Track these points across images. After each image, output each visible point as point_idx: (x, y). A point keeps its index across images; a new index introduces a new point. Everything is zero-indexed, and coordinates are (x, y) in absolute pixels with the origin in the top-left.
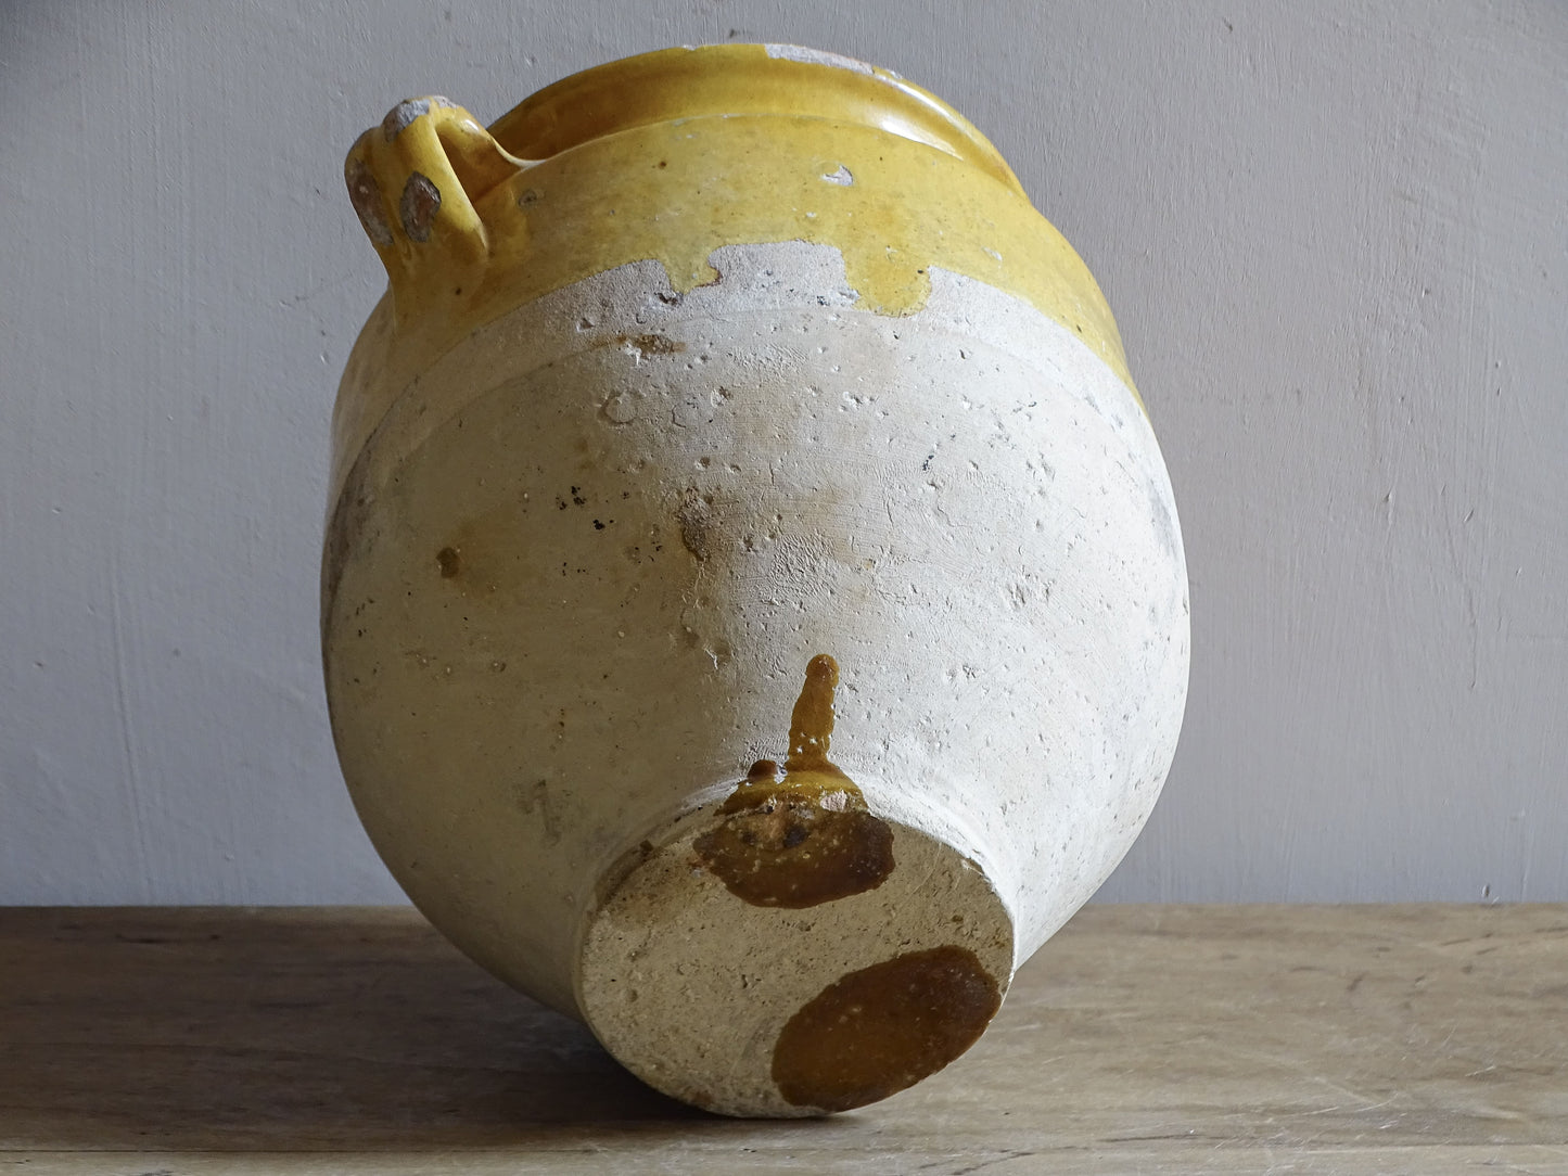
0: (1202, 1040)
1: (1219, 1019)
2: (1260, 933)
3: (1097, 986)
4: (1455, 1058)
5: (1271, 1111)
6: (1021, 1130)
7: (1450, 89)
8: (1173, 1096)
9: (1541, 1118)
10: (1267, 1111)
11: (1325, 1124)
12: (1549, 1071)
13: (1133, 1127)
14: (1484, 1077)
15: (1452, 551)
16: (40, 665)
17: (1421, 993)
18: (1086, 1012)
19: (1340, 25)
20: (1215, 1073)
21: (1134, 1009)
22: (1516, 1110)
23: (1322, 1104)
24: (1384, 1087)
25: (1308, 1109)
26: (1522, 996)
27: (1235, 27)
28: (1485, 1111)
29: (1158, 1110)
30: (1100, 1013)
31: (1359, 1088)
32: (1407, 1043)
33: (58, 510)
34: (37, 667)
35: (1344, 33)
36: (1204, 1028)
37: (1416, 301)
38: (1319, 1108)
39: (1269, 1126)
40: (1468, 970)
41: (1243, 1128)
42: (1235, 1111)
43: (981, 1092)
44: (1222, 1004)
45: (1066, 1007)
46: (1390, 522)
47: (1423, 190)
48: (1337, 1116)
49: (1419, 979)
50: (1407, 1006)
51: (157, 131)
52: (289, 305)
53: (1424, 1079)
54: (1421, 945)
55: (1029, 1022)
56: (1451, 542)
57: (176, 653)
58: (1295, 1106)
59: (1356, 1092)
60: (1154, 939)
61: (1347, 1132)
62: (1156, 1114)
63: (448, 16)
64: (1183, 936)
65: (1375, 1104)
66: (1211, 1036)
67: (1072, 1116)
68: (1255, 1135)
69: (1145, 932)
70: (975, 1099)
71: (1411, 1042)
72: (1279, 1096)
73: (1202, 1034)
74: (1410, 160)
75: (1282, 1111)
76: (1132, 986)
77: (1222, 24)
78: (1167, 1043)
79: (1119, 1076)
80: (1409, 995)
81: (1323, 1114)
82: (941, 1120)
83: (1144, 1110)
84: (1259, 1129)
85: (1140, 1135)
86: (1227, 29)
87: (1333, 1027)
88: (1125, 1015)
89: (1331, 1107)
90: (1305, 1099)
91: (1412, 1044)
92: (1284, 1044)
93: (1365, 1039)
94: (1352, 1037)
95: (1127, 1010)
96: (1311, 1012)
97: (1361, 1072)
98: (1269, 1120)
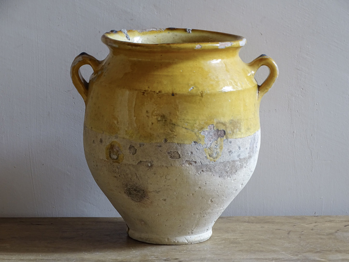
0: (258, 244)
1: (262, 240)
2: (268, 222)
3: (236, 233)
4: (311, 248)
5: (274, 259)
8: (253, 256)
9: (330, 260)
12: (331, 251)
14: (317, 252)
15: (308, 143)
16: (15, 167)
17: (303, 234)
18: (234, 239)
20: (262, 251)
21: (244, 238)
22: (324, 259)
23: (284, 258)
24: (297, 254)
25: (281, 259)
26: (324, 235)
27: (262, 34)
28: (318, 259)
29: (250, 259)
30: (237, 239)
31: (292, 254)
36: (259, 242)
37: (300, 91)
38: (284, 259)
40: (312, 230)
42: (266, 259)
44: (262, 237)
45: (230, 238)
46: (295, 137)
47: (301, 68)
48: (287, 260)
49: (302, 232)
50: (300, 237)
52: (67, 92)
53: (305, 252)
54: (302, 224)
55: (222, 241)
56: (307, 141)
57: (43, 165)
58: (279, 258)
59: (291, 255)
60: (247, 223)
62: (250, 260)
64: (253, 223)
65: (296, 258)
66: (260, 244)
67: (233, 260)
69: (245, 222)
70: (212, 257)
71: (301, 245)
72: (275, 256)
73: (258, 243)
75: (276, 259)
76: (243, 233)
77: (260, 33)
78: (251, 245)
79: (241, 252)
80: (300, 235)
81: (285, 260)
83: (247, 259)
87: (285, 242)
88: (242, 239)
89: (286, 258)
90: (281, 257)
91: (302, 245)
92: (275, 245)
93: (292, 244)
94: (289, 244)
95: (242, 238)
96: (280, 239)
97: (292, 251)
98: (274, 261)
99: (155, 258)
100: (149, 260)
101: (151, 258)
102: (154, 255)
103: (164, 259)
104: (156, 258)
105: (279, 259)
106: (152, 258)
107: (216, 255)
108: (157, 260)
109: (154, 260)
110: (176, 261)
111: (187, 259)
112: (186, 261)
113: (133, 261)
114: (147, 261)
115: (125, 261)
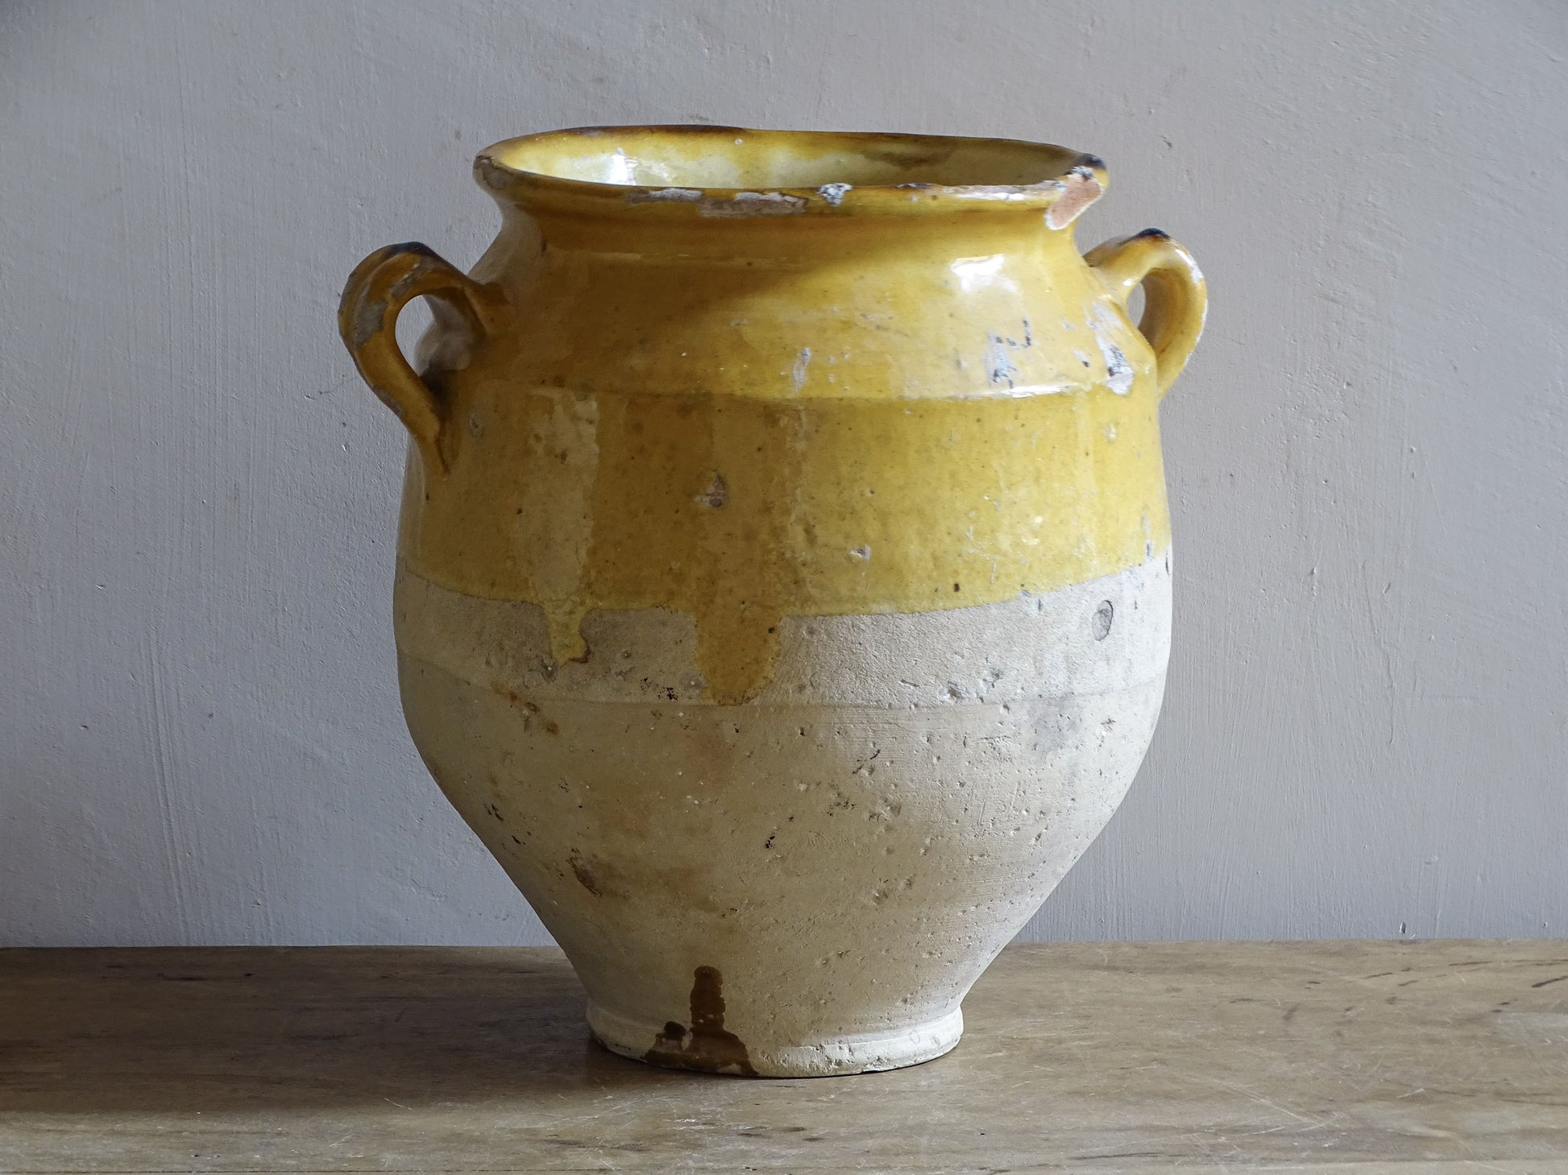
0: (1155, 1066)
1: (1170, 1047)
2: (1201, 968)
3: (1056, 1017)
4: (1386, 1081)
5: (1223, 1131)
6: (996, 1149)
7: (1369, 200)
8: (1134, 1118)
9: (1468, 1136)
10: (1220, 1130)
11: (1273, 1143)
12: (1472, 1093)
13: (1100, 1147)
14: (1414, 1099)
15: (1372, 622)
16: (85, 727)
17: (1350, 1022)
18: (1048, 1040)
19: (1269, 142)
20: (1169, 1096)
21: (1092, 1038)
22: (1448, 1129)
23: (1269, 1124)
24: (1323, 1108)
25: (1256, 1128)
26: (1443, 1024)
27: (1173, 144)
28: (1417, 1129)
29: (1119, 1130)
30: (1060, 1042)
31: (1301, 1110)
32: (1341, 1068)
33: (102, 586)
34: (82, 728)
35: (1272, 150)
36: (1157, 1055)
37: (1338, 393)
38: (1267, 1128)
39: (1221, 1145)
40: (1392, 1001)
41: (1197, 1146)
42: (1190, 1130)
43: (958, 1115)
44: (1170, 1033)
45: (1029, 1036)
46: (1315, 594)
47: (1345, 292)
48: (1284, 1136)
49: (1348, 1010)
50: (1339, 1034)
51: (192, 240)
52: (313, 399)
53: (1359, 1101)
54: (1348, 978)
55: (997, 1050)
56: (1370, 612)
57: (211, 716)
59: (1297, 1114)
60: (1105, 974)
62: (1118, 1134)
63: (458, 135)
64: (1130, 971)
65: (1318, 1124)
66: (1163, 1062)
67: (1042, 1136)
68: (1211, 1153)
69: (1096, 967)
70: (953, 1121)
71: (1345, 1067)
72: (1229, 1116)
73: (1155, 1061)
74: (1332, 266)
75: (1233, 1131)
76: (1087, 1017)
77: (1162, 142)
78: (1122, 1069)
79: (1081, 1100)
80: (1340, 1024)
81: (1272, 1134)
82: (924, 1141)
83: (1108, 1130)
84: (1213, 1147)
85: (1106, 1154)
86: (1167, 146)
87: (1273, 1054)
88: (1082, 1044)
89: (1276, 1128)
90: (1253, 1120)
91: (1346, 1069)
92: (1230, 1069)
93: (1303, 1065)
94: (1291, 1062)
95: (1083, 1039)
96: (1252, 1041)
97: (1302, 1094)
98: (1223, 1139)
99: (703, 1127)
100: (674, 1134)
101: (683, 1125)
102: (697, 1114)
103: (741, 1128)
104: (704, 1124)
105: (1246, 1129)
106: (687, 1124)
107: (971, 1110)
108: (710, 1134)
109: (697, 1137)
110: (793, 1137)
111: (842, 1132)
112: (838, 1138)
113: (606, 1142)
114: (667, 1141)
115: (569, 1138)
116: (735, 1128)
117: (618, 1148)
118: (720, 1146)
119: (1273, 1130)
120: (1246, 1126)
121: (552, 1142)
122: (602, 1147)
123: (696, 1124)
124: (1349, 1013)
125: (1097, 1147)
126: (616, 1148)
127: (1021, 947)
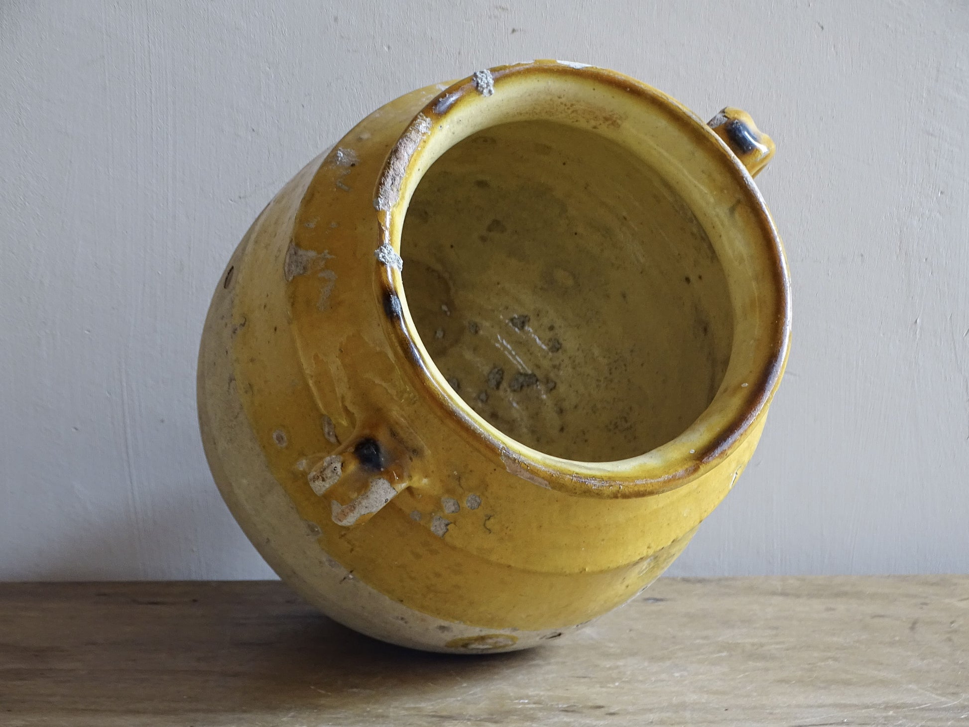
0: (831, 662)
1: (837, 648)
2: (845, 594)
3: (754, 628)
5: (891, 707)
6: (739, 720)
7: (958, 65)
8: (826, 698)
10: (887, 707)
11: (927, 715)
13: (807, 718)
15: (956, 354)
16: (76, 429)
17: (955, 631)
18: (753, 645)
19: (890, 26)
20: (847, 683)
21: (783, 643)
23: (919, 702)
24: (953, 690)
25: (911, 705)
27: (824, 27)
29: (819, 706)
30: (762, 645)
31: (939, 692)
32: (958, 663)
33: (89, 331)
34: (74, 430)
35: (892, 32)
36: (829, 654)
37: (935, 199)
38: (919, 705)
39: (892, 716)
41: (875, 718)
42: (867, 707)
43: (706, 696)
44: (835, 639)
45: (739, 641)
46: (918, 336)
47: (940, 129)
48: (931, 710)
49: (952, 623)
50: (950, 640)
51: (153, 92)
52: (235, 202)
54: (947, 601)
55: (719, 652)
56: (955, 349)
57: (162, 421)
58: (902, 703)
59: (937, 694)
60: (781, 598)
61: (941, 719)
62: (820, 709)
63: (336, 19)
64: (798, 596)
65: (953, 702)
66: (835, 659)
67: (768, 711)
68: (886, 723)
69: (774, 593)
70: (704, 701)
71: (960, 662)
72: (892, 697)
73: (830, 658)
74: (932, 111)
75: (897, 707)
76: (776, 628)
77: (817, 26)
78: (809, 664)
79: (787, 686)
80: (949, 632)
81: (922, 708)
82: (688, 715)
83: (811, 707)
84: (886, 718)
85: (814, 723)
86: (820, 28)
87: (909, 653)
88: (778, 646)
89: (925, 704)
90: (909, 699)
91: (962, 664)
92: (882, 664)
93: (931, 660)
94: (923, 659)
95: (777, 643)
96: (892, 644)
97: (936, 682)
98: (891, 713)
99: (534, 706)
100: (516, 710)
101: (520, 704)
102: (528, 697)
103: (560, 706)
104: (534, 703)
105: (904, 706)
106: (523, 703)
107: (716, 693)
108: (541, 710)
109: (532, 712)
110: (598, 712)
111: (630, 708)
112: (629, 713)
113: (471, 716)
114: (513, 715)
115: (444, 714)
116: (557, 706)
117: (480, 720)
118: (550, 719)
119: (924, 706)
120: (904, 704)
121: (433, 716)
122: (469, 720)
123: (528, 703)
124: (953, 625)
125: (806, 718)
126: (478, 721)
127: (720, 580)
